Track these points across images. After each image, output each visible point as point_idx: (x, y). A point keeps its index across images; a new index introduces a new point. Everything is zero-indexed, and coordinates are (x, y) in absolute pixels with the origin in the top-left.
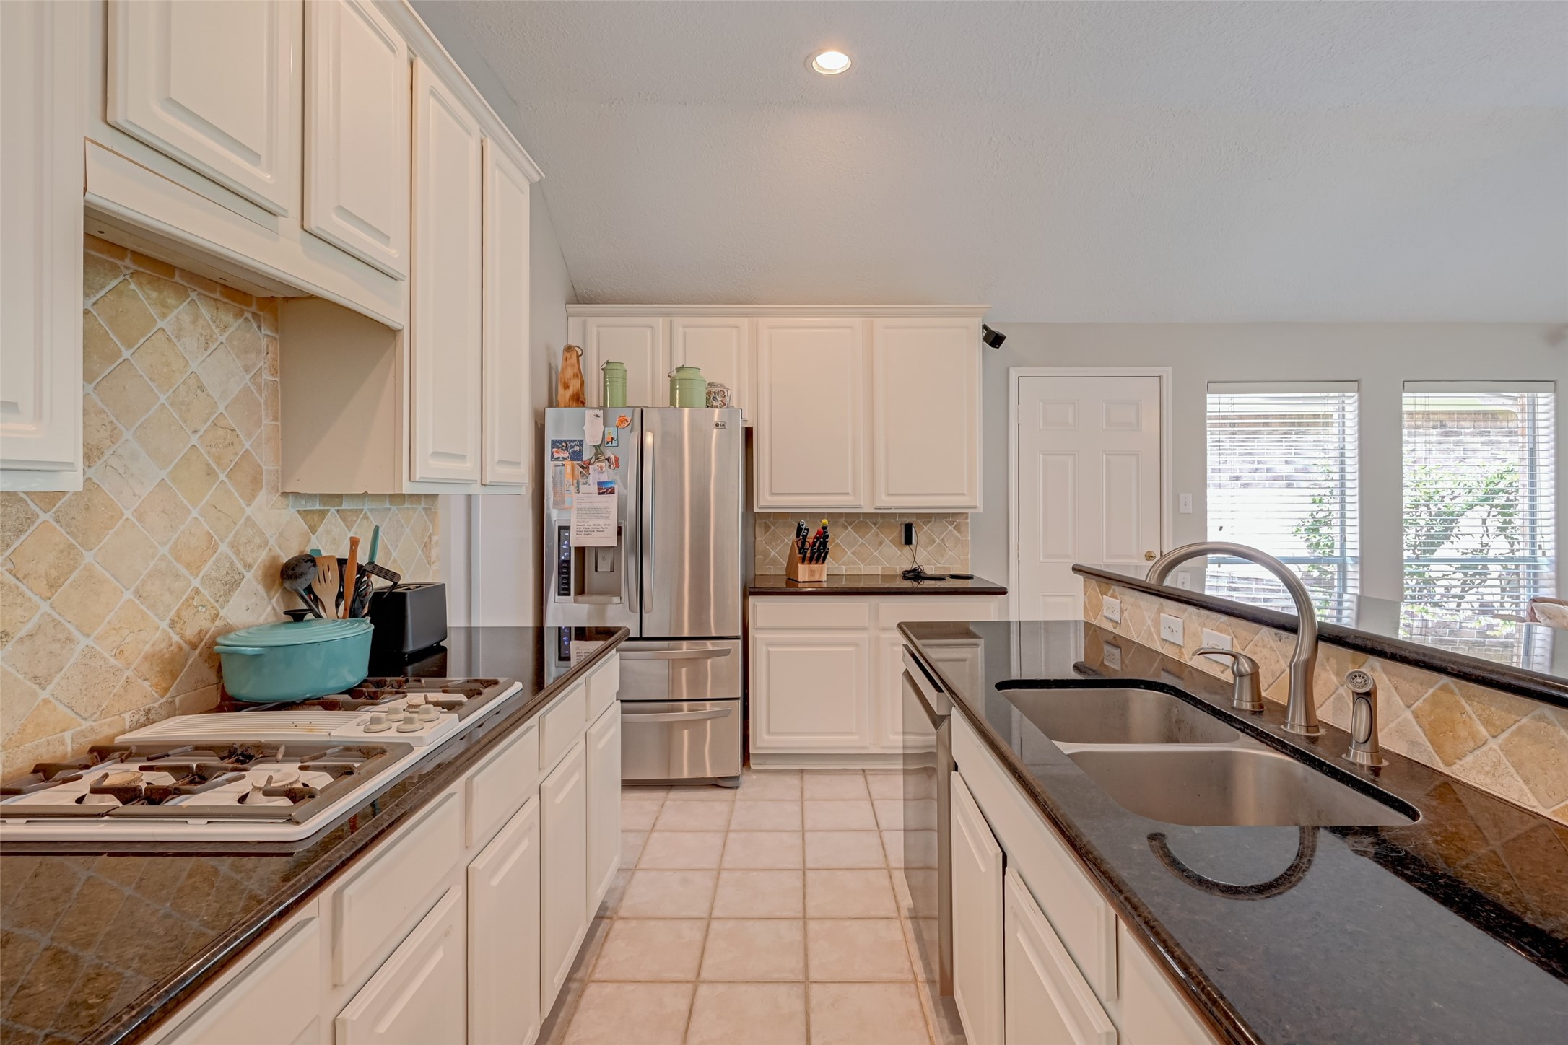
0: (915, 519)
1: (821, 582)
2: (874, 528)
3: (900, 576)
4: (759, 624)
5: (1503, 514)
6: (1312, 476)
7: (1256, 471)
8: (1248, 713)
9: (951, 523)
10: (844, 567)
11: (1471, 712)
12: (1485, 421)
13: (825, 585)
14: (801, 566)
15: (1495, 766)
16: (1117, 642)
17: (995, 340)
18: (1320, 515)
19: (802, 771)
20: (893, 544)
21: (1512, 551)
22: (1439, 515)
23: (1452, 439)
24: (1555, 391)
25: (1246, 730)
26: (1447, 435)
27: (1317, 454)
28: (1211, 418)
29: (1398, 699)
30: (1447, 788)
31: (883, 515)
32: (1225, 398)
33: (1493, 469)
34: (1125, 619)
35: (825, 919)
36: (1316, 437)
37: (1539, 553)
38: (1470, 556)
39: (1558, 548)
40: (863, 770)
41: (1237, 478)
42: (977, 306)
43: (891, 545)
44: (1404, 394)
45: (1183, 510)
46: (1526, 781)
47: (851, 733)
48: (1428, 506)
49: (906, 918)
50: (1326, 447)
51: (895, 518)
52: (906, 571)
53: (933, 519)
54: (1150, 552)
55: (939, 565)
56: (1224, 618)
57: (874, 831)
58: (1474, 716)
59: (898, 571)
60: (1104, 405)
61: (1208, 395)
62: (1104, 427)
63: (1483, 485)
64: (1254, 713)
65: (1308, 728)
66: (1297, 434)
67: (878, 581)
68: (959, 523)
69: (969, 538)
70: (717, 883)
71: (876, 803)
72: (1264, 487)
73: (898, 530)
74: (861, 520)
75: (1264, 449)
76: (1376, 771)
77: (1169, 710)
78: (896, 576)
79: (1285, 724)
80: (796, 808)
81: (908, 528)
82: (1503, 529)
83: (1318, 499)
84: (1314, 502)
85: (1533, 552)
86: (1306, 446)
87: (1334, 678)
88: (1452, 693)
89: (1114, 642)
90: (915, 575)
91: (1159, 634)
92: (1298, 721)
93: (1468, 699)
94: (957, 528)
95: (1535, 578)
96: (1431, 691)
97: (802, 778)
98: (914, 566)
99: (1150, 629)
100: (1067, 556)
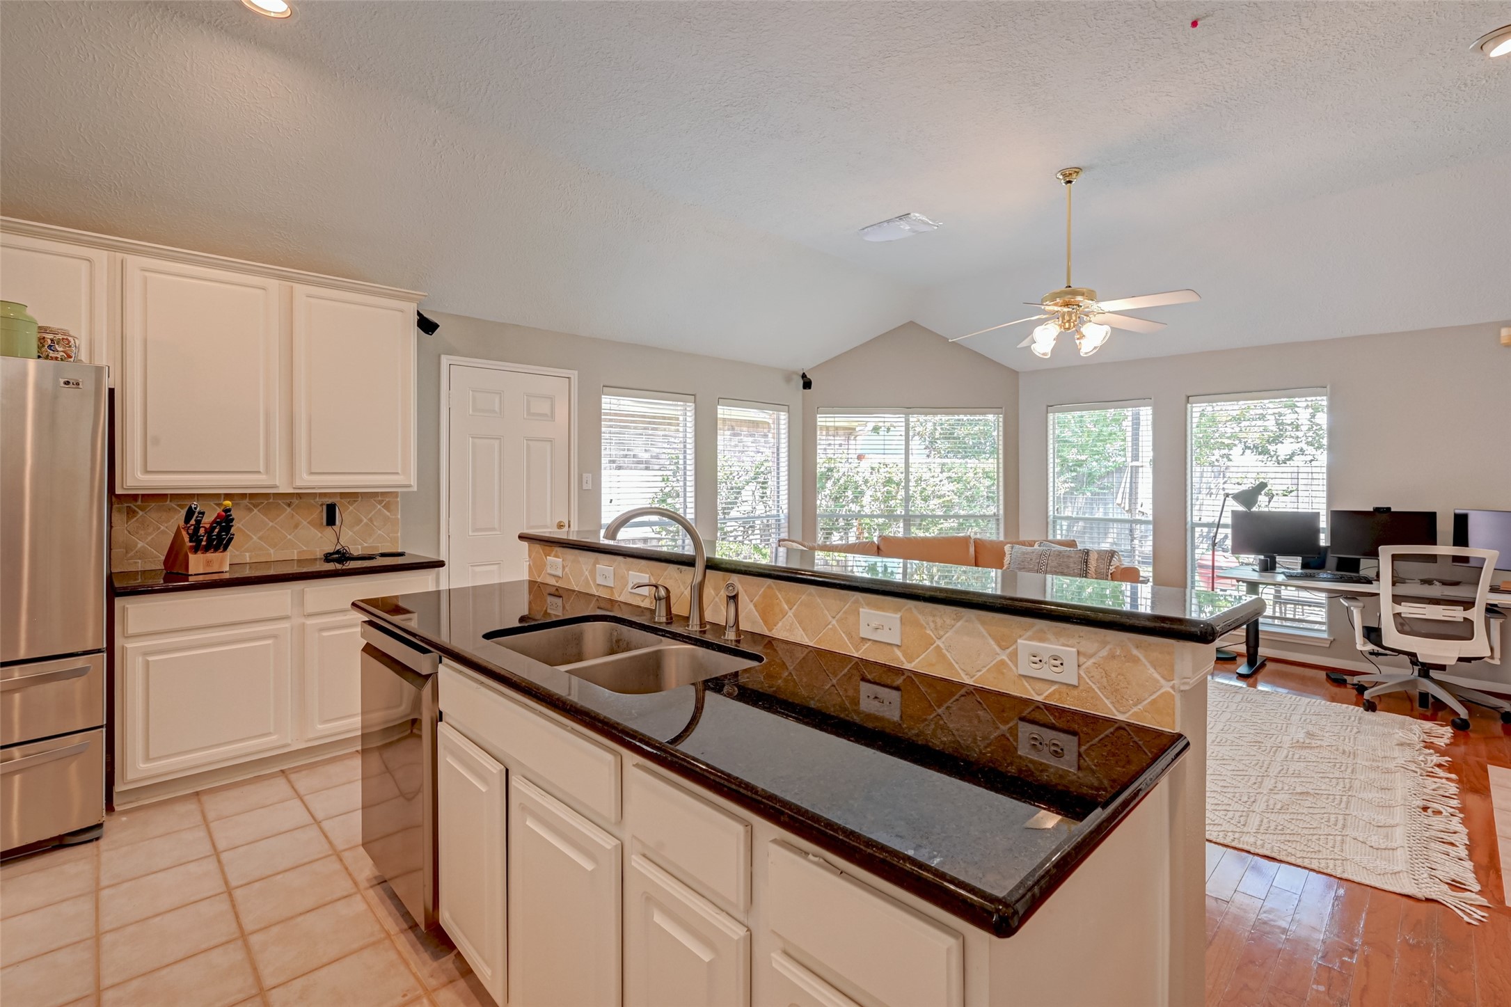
0: (339, 499)
1: (223, 572)
2: (289, 510)
3: (321, 559)
4: (132, 630)
5: (762, 488)
6: (662, 462)
7: (626, 456)
8: (664, 624)
9: (380, 502)
10: (247, 554)
11: (781, 598)
12: (753, 427)
13: (227, 576)
14: (192, 557)
15: (792, 624)
16: (558, 593)
17: (427, 326)
18: (667, 490)
19: (197, 794)
20: (311, 525)
21: (766, 512)
22: (732, 489)
23: (737, 438)
24: (788, 412)
25: (666, 635)
26: (735, 435)
27: (666, 445)
28: (606, 414)
29: (746, 598)
30: (770, 642)
31: (299, 495)
32: (614, 400)
33: (758, 459)
34: (566, 573)
35: (270, 926)
36: (663, 433)
37: (781, 511)
38: (746, 516)
39: (789, 508)
40: (283, 771)
41: (614, 462)
42: (411, 291)
43: (310, 527)
44: (719, 407)
45: (585, 487)
46: (804, 630)
47: (269, 734)
48: (726, 483)
49: (367, 889)
50: (670, 440)
51: (316, 498)
52: (328, 553)
53: (360, 499)
54: (560, 522)
55: (366, 545)
56: (643, 562)
57: (312, 824)
58: (782, 600)
59: (318, 554)
60: (525, 397)
61: (603, 396)
62: (525, 416)
63: (754, 469)
64: (667, 624)
65: (701, 624)
66: (652, 430)
67: (293, 567)
68: (389, 501)
69: (399, 517)
70: (99, 951)
71: (306, 798)
72: (631, 469)
73: (319, 511)
74: (271, 501)
75: (631, 440)
76: (738, 641)
77: (611, 634)
78: (316, 559)
79: (688, 626)
80: (202, 833)
81: (331, 510)
82: (762, 497)
83: (666, 478)
84: (663, 480)
85: (778, 511)
86: (658, 439)
87: (712, 592)
88: (773, 589)
89: (557, 593)
90: (341, 556)
91: (594, 581)
92: (695, 623)
93: (780, 590)
94: (387, 507)
95: (779, 527)
96: (763, 590)
97: (199, 801)
98: (338, 548)
99: (587, 578)
100: (493, 529)
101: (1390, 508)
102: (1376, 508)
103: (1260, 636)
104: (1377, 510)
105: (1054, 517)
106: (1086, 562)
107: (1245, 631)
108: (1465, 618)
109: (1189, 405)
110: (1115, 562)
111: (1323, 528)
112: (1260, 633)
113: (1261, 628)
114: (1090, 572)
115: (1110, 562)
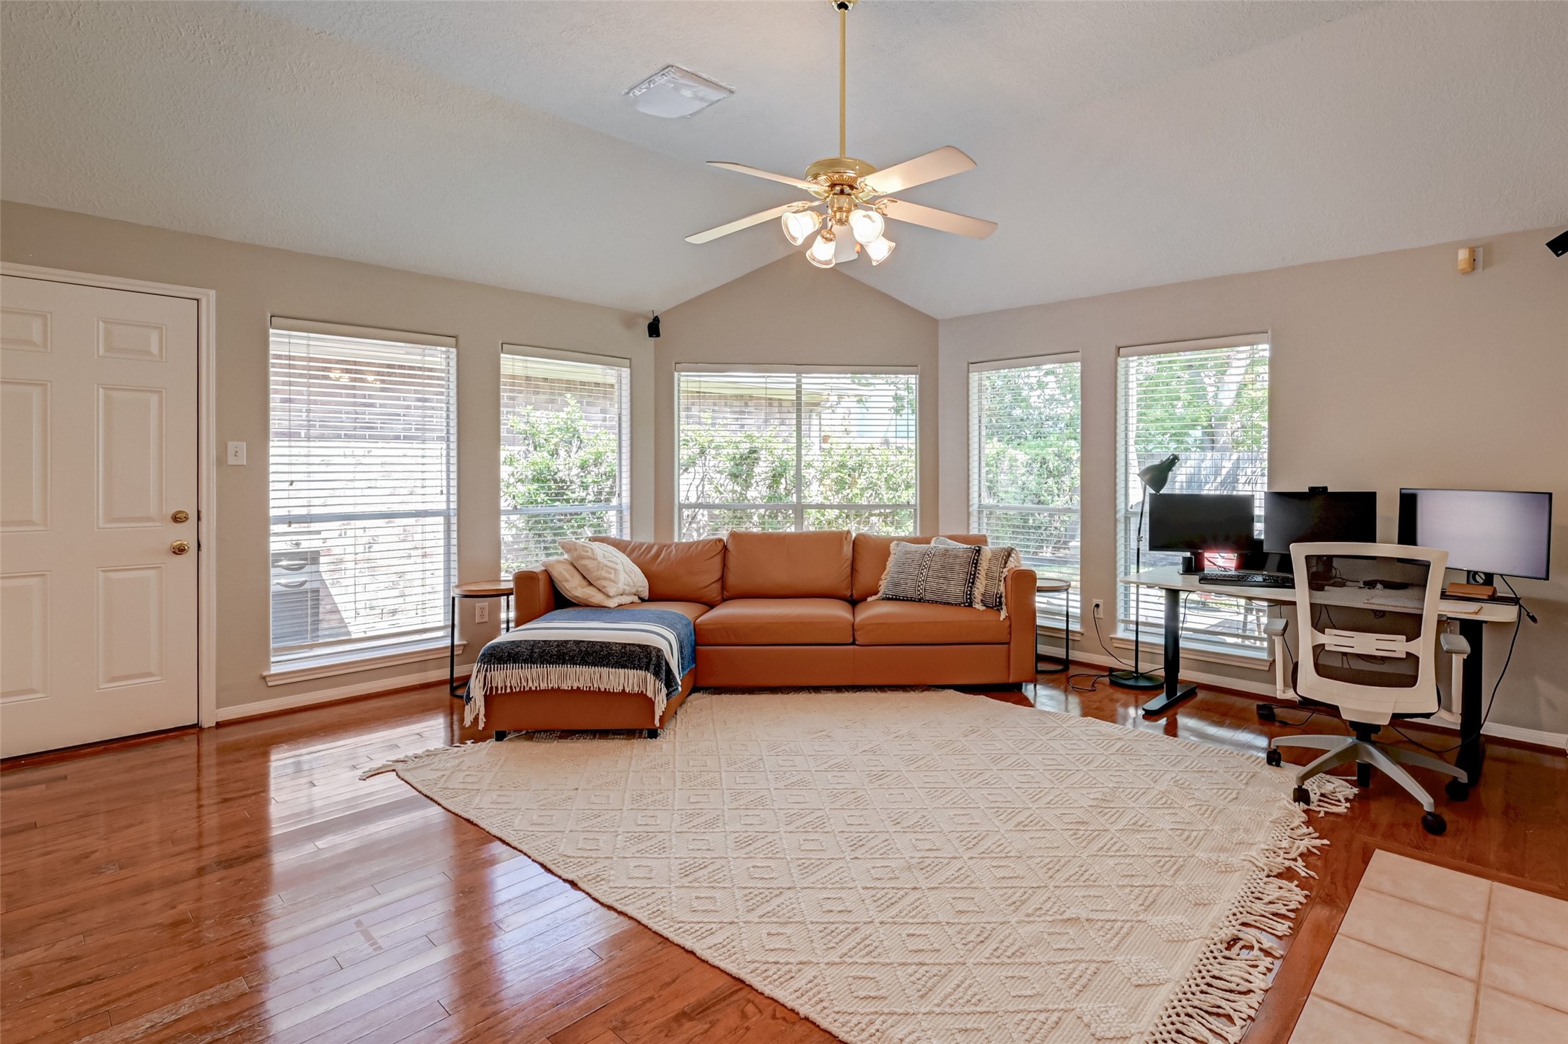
24: (630, 367)
32: (297, 336)
39: (632, 496)
44: (502, 356)
45: (232, 461)
54: (179, 512)
61: (269, 331)
62: (101, 352)
95: (620, 521)
100: (31, 523)
101: (1326, 488)
102: (1312, 488)
103: (1181, 655)
104: (1312, 489)
105: (980, 506)
106: (976, 564)
107: (1163, 648)
108: (1408, 653)
109: (1120, 360)
110: (1012, 564)
111: (1259, 516)
112: (1181, 651)
113: (1182, 644)
114: (979, 576)
115: (1006, 563)
